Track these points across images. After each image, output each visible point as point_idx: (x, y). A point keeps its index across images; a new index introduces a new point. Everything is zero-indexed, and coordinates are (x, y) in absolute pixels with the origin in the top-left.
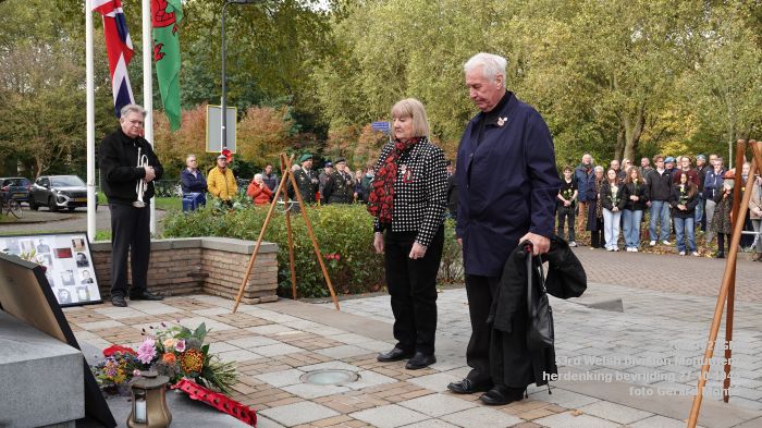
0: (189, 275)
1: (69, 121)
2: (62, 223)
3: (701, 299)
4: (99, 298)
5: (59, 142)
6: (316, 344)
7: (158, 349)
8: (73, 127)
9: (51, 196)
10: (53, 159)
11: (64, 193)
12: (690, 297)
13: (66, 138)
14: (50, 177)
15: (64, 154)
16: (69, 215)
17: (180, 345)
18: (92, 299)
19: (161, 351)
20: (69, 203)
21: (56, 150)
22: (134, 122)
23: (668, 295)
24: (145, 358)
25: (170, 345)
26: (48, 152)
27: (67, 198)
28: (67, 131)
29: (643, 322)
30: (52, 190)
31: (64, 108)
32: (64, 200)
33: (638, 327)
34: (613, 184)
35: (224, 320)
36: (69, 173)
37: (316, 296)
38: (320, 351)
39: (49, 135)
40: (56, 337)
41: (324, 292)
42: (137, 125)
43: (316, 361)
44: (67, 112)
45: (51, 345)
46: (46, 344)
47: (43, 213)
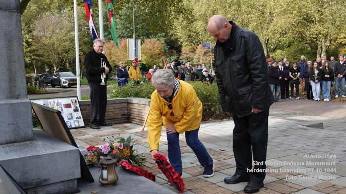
0: (122, 115)
1: (67, 48)
2: (66, 93)
4: (83, 125)
5: (63, 57)
7: (111, 147)
8: (69, 51)
9: (60, 81)
10: (61, 65)
11: (66, 80)
13: (66, 55)
14: (60, 73)
15: (65, 62)
16: (69, 89)
17: (120, 145)
18: (81, 126)
19: (112, 148)
20: (69, 84)
21: (62, 61)
22: (99, 47)
24: (105, 151)
25: (116, 145)
26: (59, 62)
27: (68, 82)
28: (66, 52)
29: (334, 133)
30: (61, 79)
31: (64, 42)
32: (66, 83)
33: (331, 136)
34: (316, 69)
35: (138, 134)
36: (68, 70)
38: (183, 148)
39: (59, 54)
40: (67, 142)
42: (101, 48)
44: (66, 44)
45: (65, 146)
46: (63, 145)
47: (57, 89)
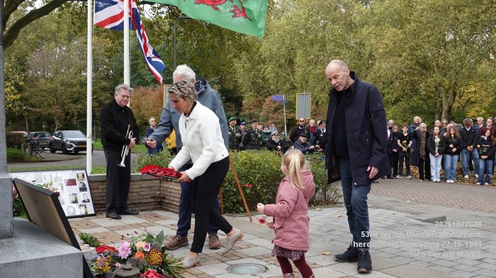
0: (152, 198)
1: (76, 95)
2: (70, 161)
4: (93, 213)
5: (69, 109)
6: (237, 246)
7: (132, 249)
8: (78, 100)
9: (64, 144)
10: (65, 119)
11: (72, 142)
13: (74, 106)
14: (63, 132)
15: (73, 116)
16: (75, 156)
17: (147, 247)
19: (134, 250)
20: (75, 149)
21: (67, 114)
22: (124, 96)
24: (123, 255)
25: (140, 246)
26: (62, 115)
27: (74, 145)
28: (75, 101)
30: (64, 140)
31: (72, 87)
32: (72, 146)
34: (436, 136)
35: (173, 227)
36: (75, 129)
37: (237, 212)
38: (240, 251)
39: (63, 104)
40: (66, 242)
41: (242, 209)
42: (126, 98)
43: (237, 257)
44: (74, 90)
45: (62, 246)
46: (58, 246)
47: (58, 155)
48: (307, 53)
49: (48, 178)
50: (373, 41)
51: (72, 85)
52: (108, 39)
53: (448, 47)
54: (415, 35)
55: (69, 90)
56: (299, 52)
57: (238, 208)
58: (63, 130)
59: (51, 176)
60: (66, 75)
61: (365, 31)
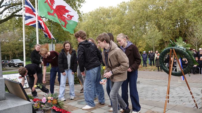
0: (48, 81)
1: (17, 48)
2: (16, 70)
3: (153, 80)
5: (15, 52)
6: (79, 95)
8: (18, 49)
9: (14, 64)
10: (14, 56)
11: (17, 63)
12: (151, 80)
13: (17, 51)
14: (13, 60)
15: (16, 55)
16: (18, 68)
17: (52, 98)
18: (27, 87)
19: (47, 100)
20: (18, 65)
21: (14, 54)
23: (147, 79)
24: (44, 101)
25: (49, 98)
26: (13, 54)
27: (17, 64)
28: (17, 50)
29: (145, 86)
30: (14, 63)
31: (16, 45)
33: (145, 87)
35: (57, 90)
36: (17, 58)
37: (77, 84)
38: (80, 97)
39: (13, 51)
40: (24, 99)
41: (78, 83)
42: (39, 49)
43: (80, 99)
44: (16, 46)
45: (24, 101)
46: (23, 101)
47: (12, 68)
48: (92, 33)
49: (12, 76)
50: (112, 29)
51: (16, 44)
52: (27, 29)
53: (133, 31)
54: (124, 27)
55: (15, 46)
56: (90, 32)
57: (77, 82)
58: (13, 59)
59: (13, 76)
60: (13, 41)
61: (109, 26)
